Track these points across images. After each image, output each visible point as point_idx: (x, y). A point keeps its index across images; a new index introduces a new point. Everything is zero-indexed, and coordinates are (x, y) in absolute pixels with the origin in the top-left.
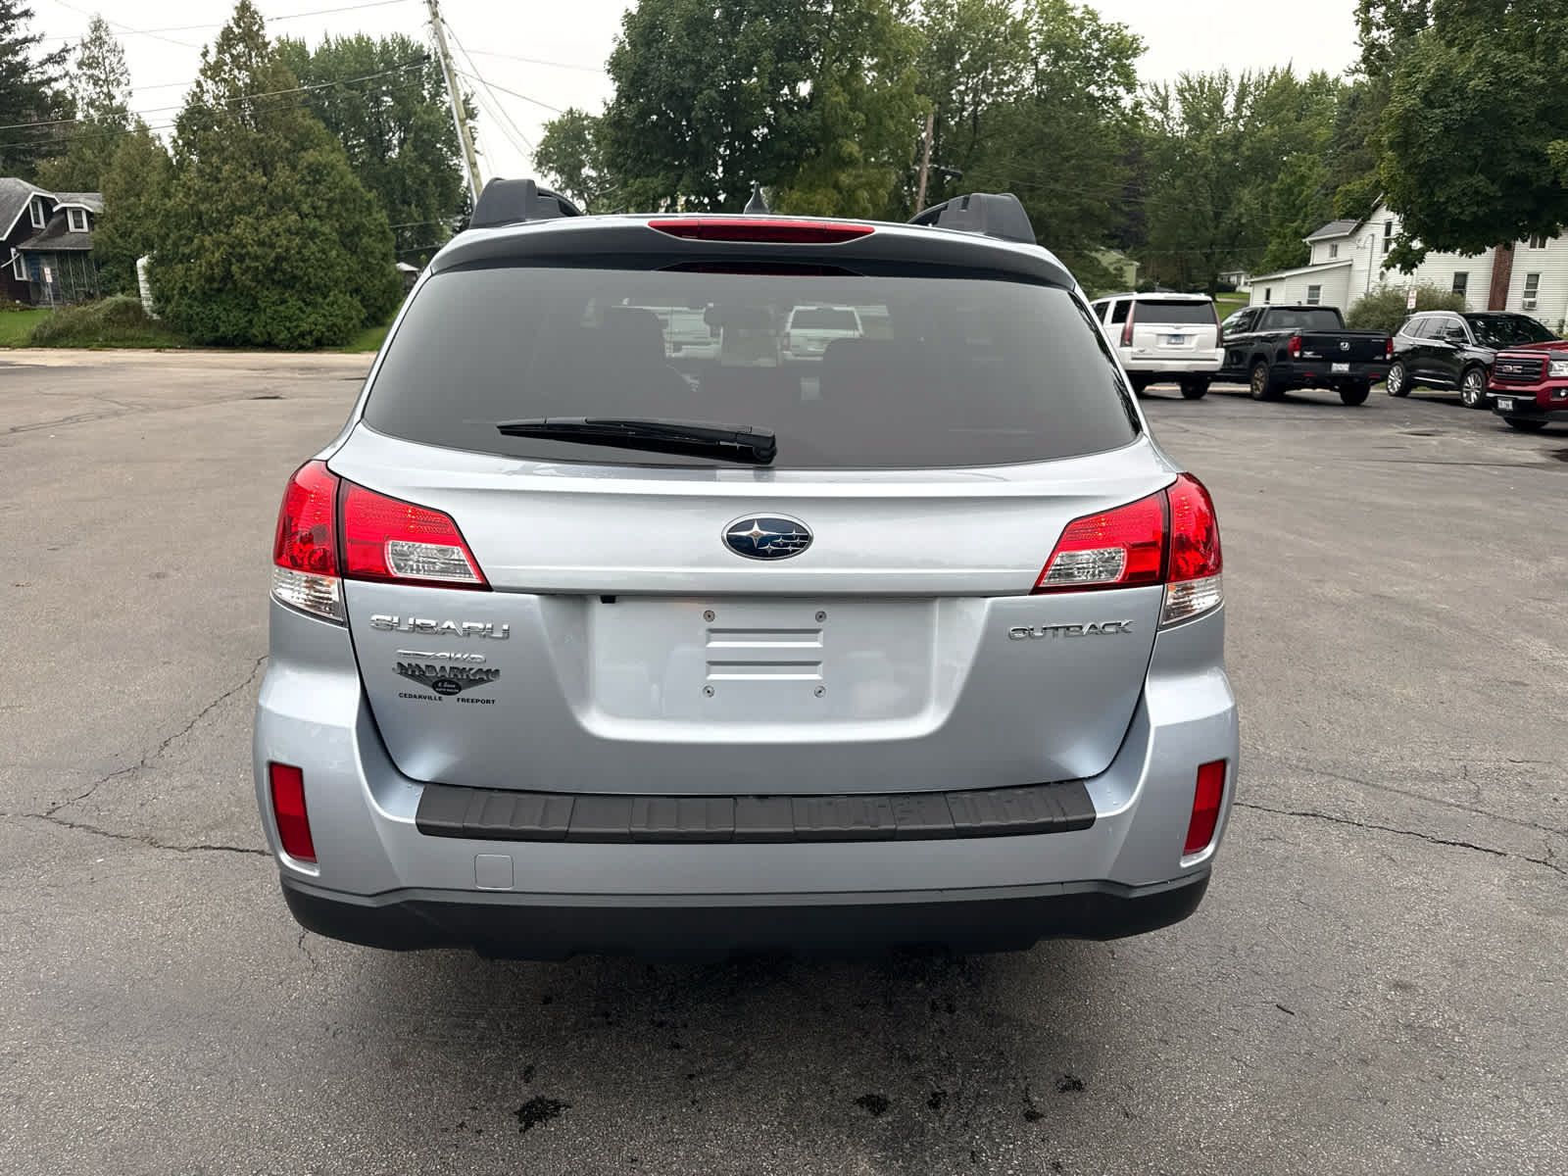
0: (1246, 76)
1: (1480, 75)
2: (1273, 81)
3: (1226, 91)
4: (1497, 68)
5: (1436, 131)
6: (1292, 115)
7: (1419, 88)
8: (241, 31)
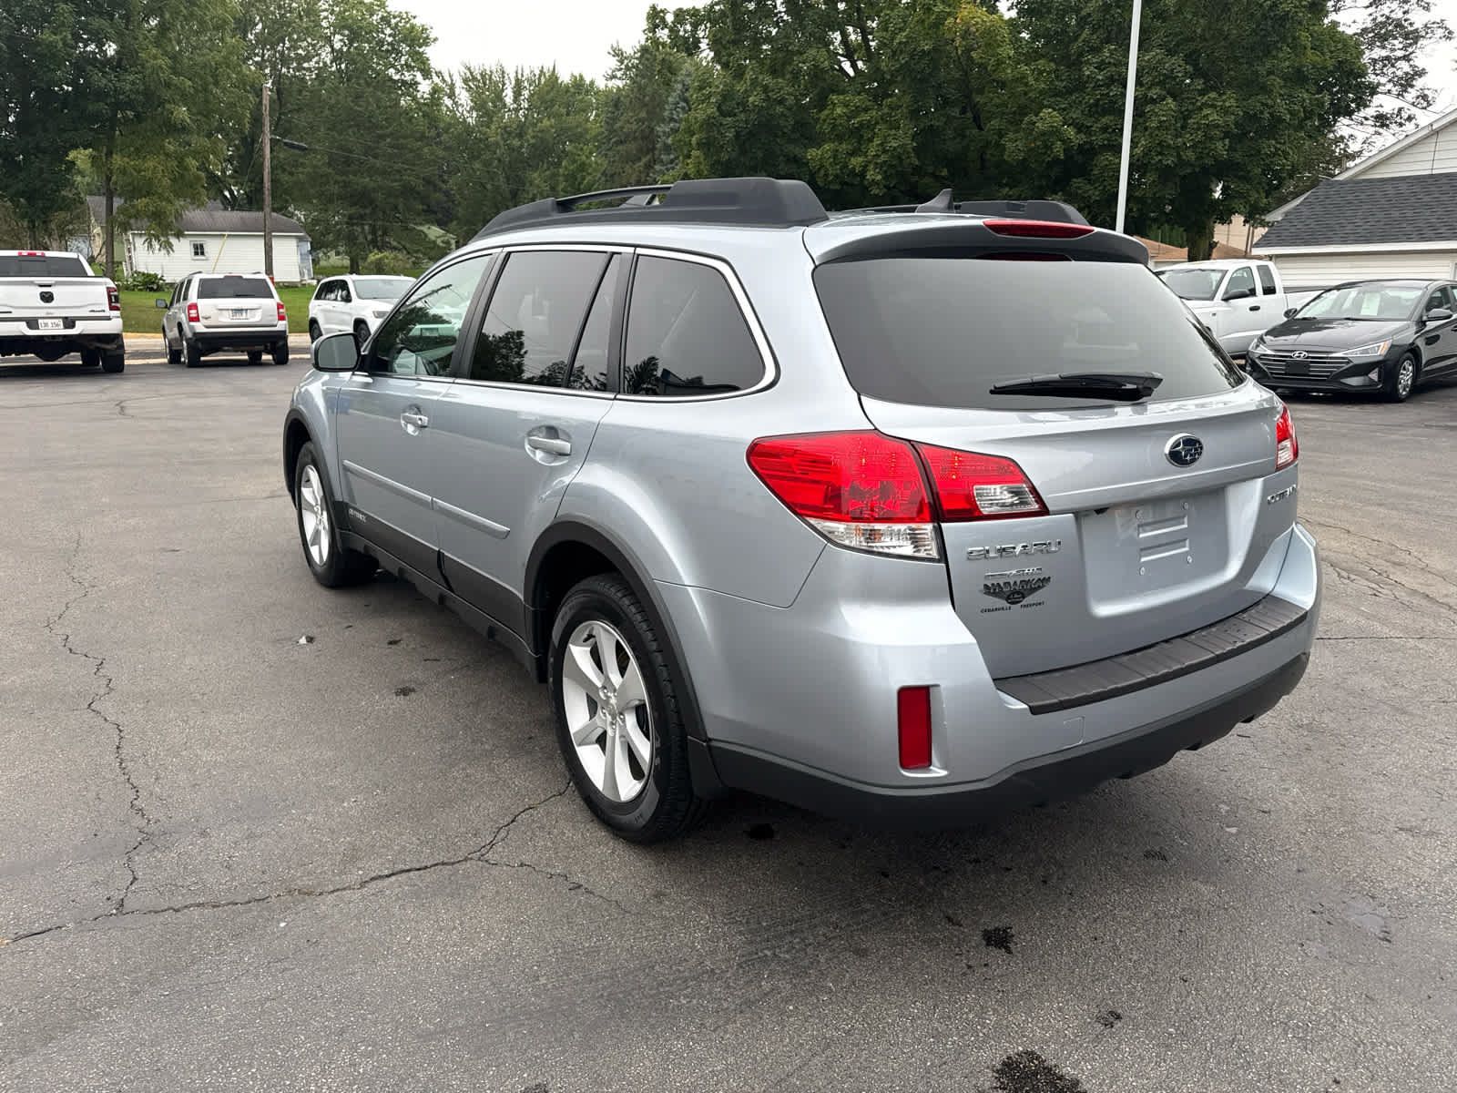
0: (520, 72)
1: (755, 93)
2: (543, 80)
3: (504, 84)
5: (731, 135)
6: (564, 111)
7: (713, 100)
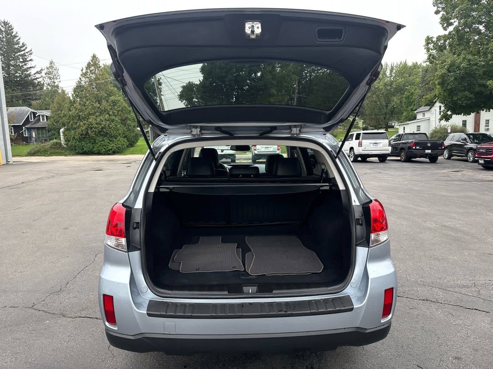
0: (393, 64)
1: (464, 63)
2: (401, 65)
3: (387, 69)
4: (469, 60)
5: (452, 79)
6: (407, 75)
7: (446, 67)
8: (93, 63)
